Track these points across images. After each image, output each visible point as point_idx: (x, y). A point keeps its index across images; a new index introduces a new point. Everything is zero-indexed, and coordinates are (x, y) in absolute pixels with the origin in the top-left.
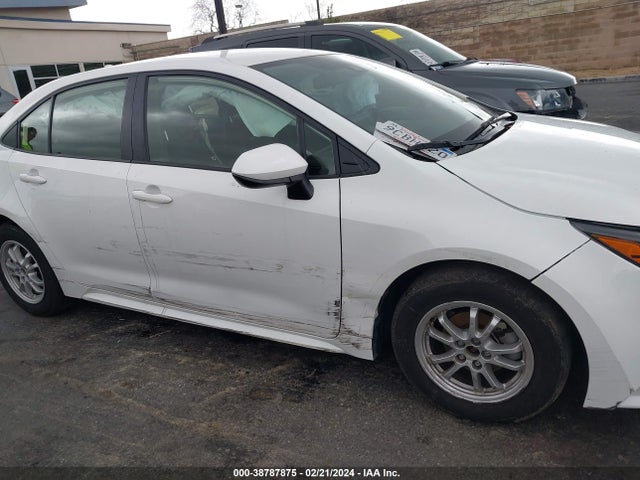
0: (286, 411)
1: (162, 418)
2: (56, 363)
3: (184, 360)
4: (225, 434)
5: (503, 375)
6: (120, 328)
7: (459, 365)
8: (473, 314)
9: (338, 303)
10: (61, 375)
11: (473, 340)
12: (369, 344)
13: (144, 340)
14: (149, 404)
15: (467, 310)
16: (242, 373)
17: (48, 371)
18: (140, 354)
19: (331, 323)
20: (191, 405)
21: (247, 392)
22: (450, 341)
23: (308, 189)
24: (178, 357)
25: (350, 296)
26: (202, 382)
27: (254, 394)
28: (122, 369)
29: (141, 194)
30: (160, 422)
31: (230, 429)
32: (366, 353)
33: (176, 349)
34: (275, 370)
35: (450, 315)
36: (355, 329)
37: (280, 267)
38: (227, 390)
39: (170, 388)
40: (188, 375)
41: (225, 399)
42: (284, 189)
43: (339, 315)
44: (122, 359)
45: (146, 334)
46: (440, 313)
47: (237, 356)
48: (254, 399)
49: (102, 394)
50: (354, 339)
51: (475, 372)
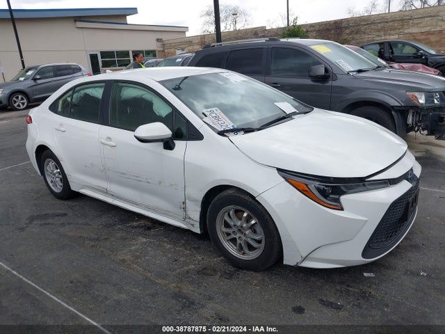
0: (221, 283)
1: (151, 278)
2: (97, 239)
3: (169, 246)
4: (184, 291)
5: (251, 248)
6: (135, 224)
7: (233, 236)
8: (245, 215)
9: (184, 203)
10: (100, 247)
11: (242, 227)
12: (198, 225)
13: (147, 232)
14: (145, 270)
15: (244, 212)
16: (200, 258)
17: (93, 244)
18: (144, 240)
19: (181, 212)
20: (168, 272)
21: (201, 269)
22: (232, 224)
23: (172, 145)
24: (165, 244)
25: (189, 200)
26: (176, 260)
27: (205, 271)
28: (133, 248)
29: (103, 141)
30: (150, 280)
31: (187, 289)
32: (197, 230)
33: (165, 240)
34: (219, 259)
35: (236, 212)
36: (192, 217)
37: (160, 183)
38: (190, 267)
39: (159, 262)
40: (170, 255)
41: (188, 272)
42: (161, 144)
43: (184, 209)
44: (135, 242)
45: (149, 228)
46: (231, 209)
47: (199, 248)
48: (204, 274)
49: (120, 260)
50: (192, 222)
51: (238, 241)
